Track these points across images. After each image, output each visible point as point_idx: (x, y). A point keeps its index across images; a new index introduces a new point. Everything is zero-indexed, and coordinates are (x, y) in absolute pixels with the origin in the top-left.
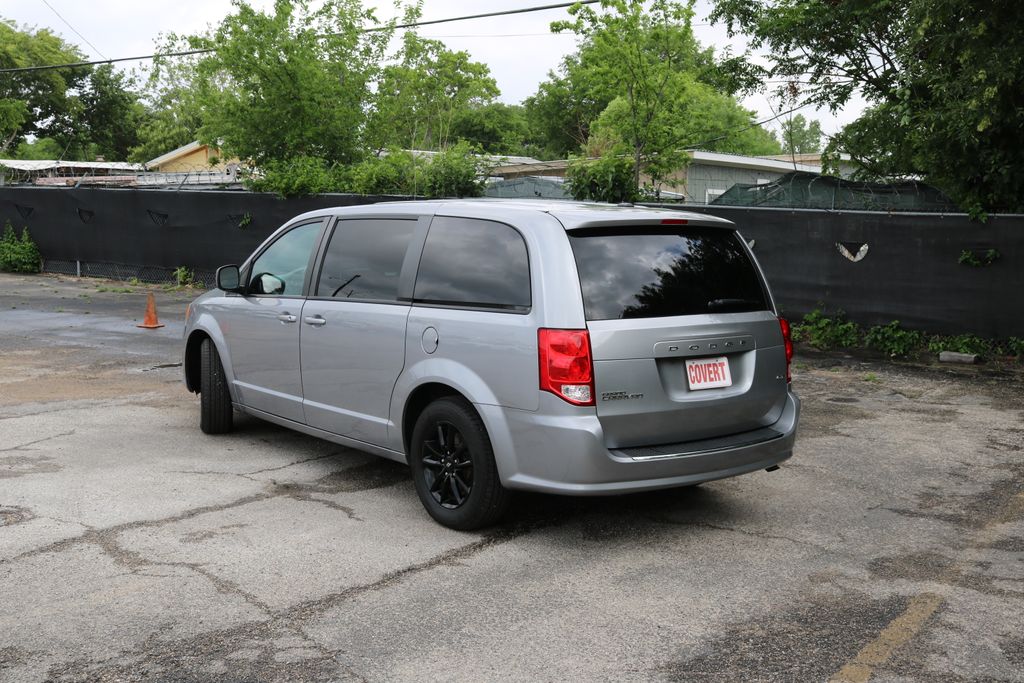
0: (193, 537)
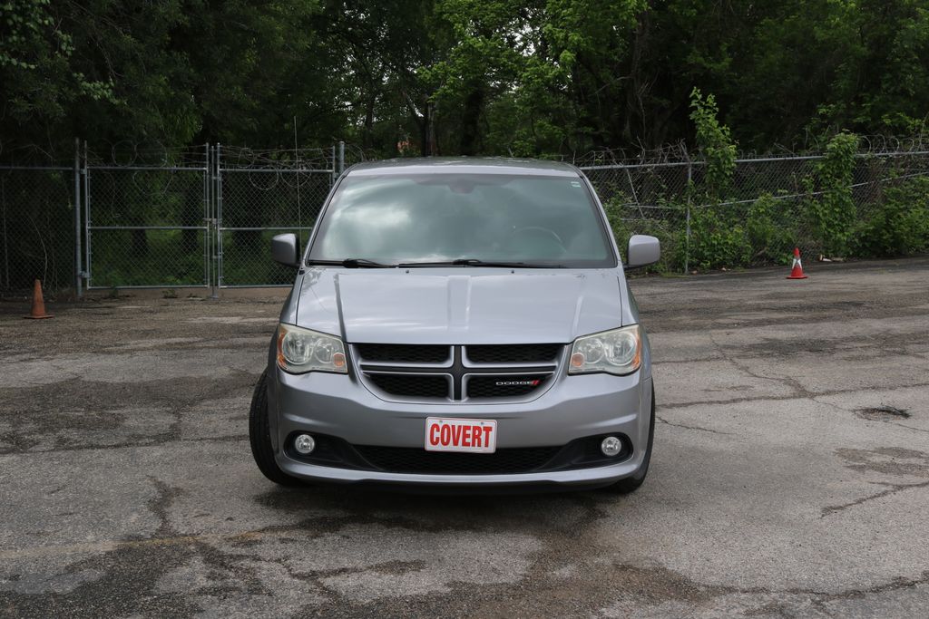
0: (745, 388)
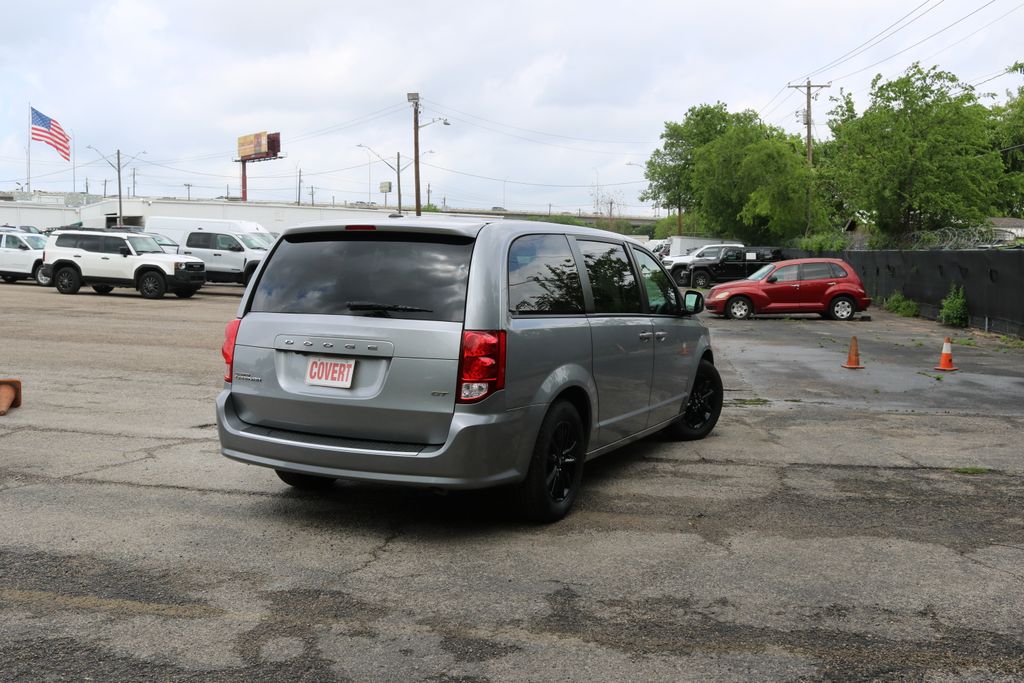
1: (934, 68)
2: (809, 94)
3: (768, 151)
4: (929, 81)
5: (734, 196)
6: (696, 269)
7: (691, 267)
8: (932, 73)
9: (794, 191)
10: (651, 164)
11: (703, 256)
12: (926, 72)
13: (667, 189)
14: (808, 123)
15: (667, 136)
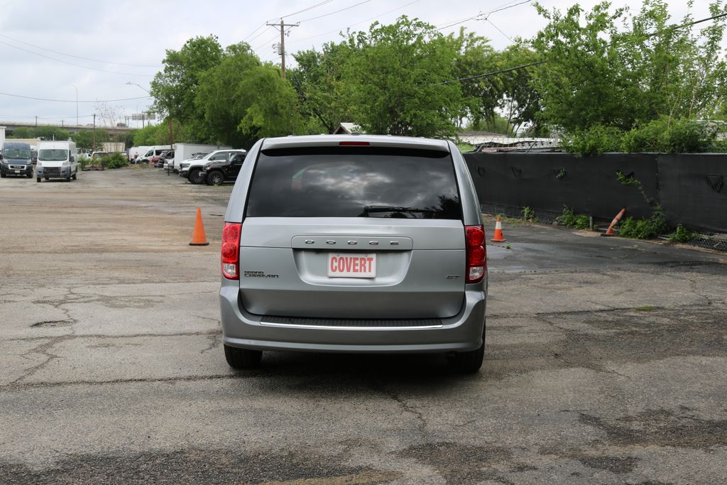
1: (416, 19)
2: (282, 31)
3: (262, 76)
4: (412, 28)
5: (232, 112)
6: (212, 169)
7: (208, 168)
8: (414, 22)
9: (282, 107)
10: (154, 84)
11: (214, 159)
12: (410, 21)
13: (169, 106)
14: (282, 54)
15: (168, 61)
